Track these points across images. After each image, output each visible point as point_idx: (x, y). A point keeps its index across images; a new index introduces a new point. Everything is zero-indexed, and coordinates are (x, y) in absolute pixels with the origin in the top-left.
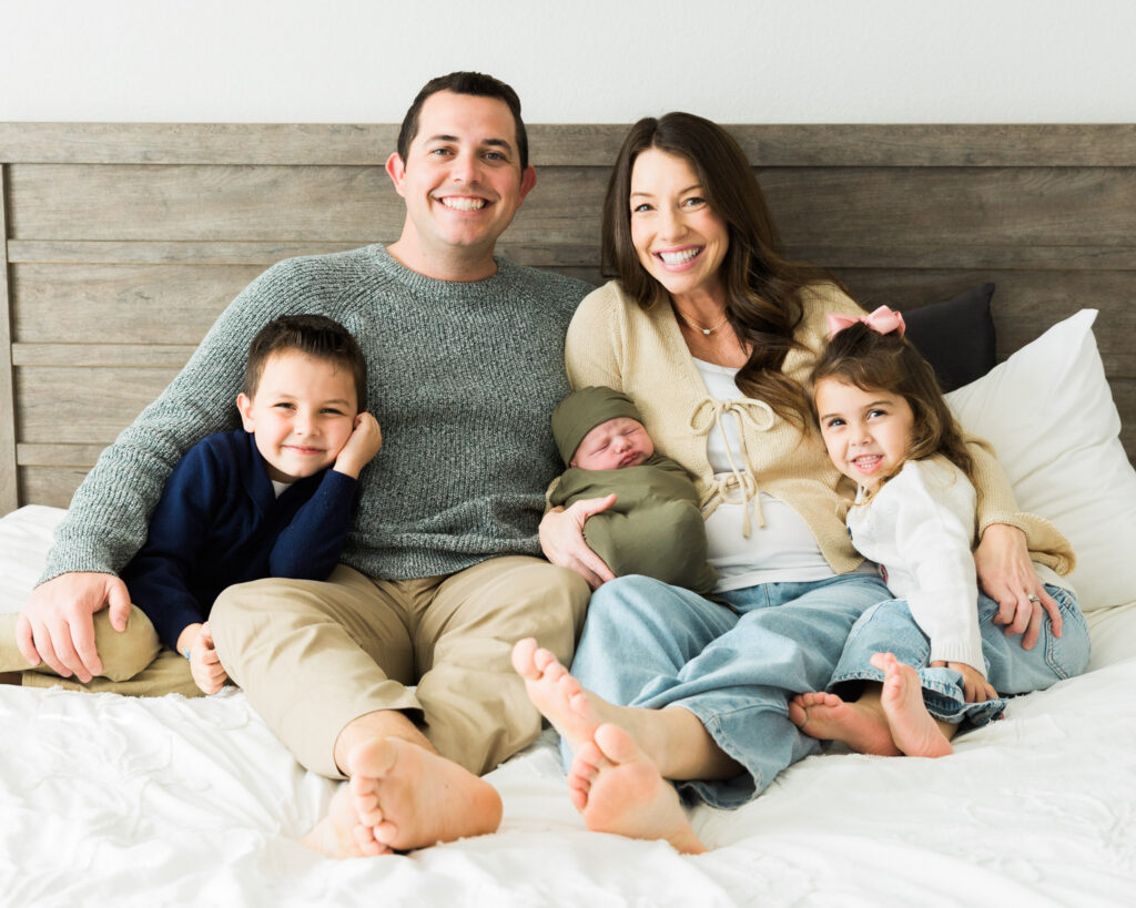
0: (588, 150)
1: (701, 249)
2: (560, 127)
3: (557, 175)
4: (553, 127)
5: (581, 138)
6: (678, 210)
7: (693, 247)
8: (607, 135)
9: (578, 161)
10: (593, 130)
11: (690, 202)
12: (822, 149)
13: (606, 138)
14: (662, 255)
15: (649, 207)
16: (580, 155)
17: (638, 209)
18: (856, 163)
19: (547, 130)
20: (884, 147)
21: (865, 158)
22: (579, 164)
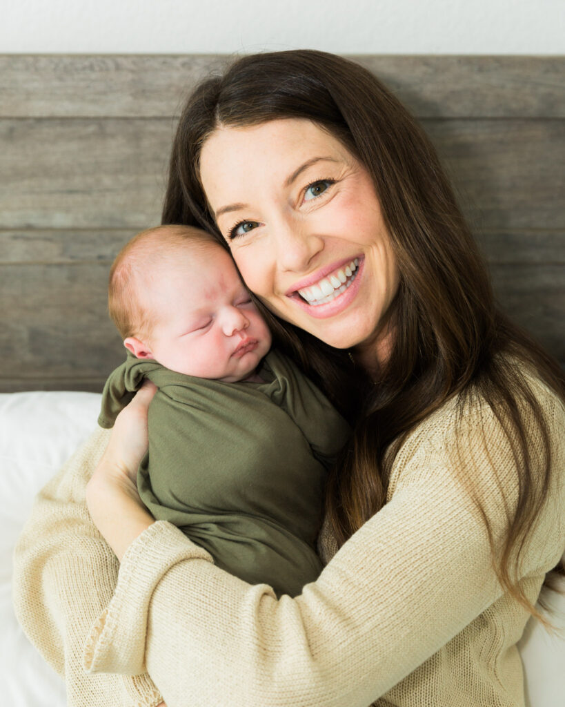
0: (105, 93)
1: (356, 262)
2: (60, 57)
3: (59, 129)
4: (49, 57)
5: (93, 76)
6: (295, 214)
7: (343, 264)
8: (132, 71)
9: (91, 110)
10: (111, 64)
11: (309, 192)
12: (453, 92)
13: (130, 76)
14: (302, 293)
15: (251, 225)
16: (93, 101)
17: (234, 234)
18: (501, 113)
19: (43, 63)
20: (542, 90)
21: (514, 106)
22: (92, 115)
